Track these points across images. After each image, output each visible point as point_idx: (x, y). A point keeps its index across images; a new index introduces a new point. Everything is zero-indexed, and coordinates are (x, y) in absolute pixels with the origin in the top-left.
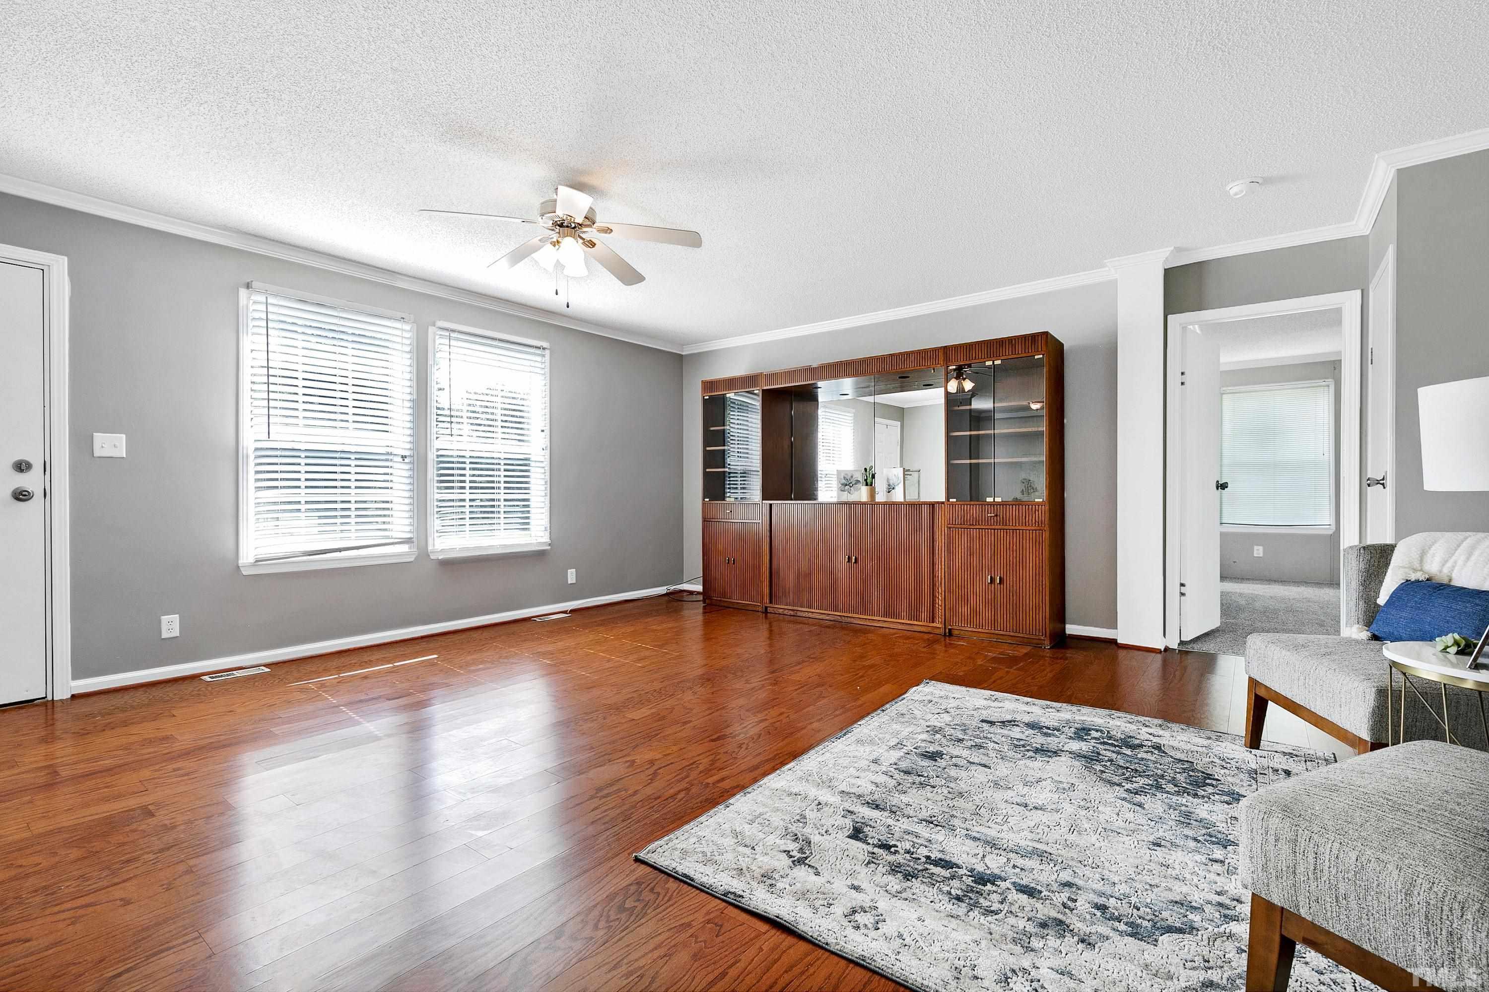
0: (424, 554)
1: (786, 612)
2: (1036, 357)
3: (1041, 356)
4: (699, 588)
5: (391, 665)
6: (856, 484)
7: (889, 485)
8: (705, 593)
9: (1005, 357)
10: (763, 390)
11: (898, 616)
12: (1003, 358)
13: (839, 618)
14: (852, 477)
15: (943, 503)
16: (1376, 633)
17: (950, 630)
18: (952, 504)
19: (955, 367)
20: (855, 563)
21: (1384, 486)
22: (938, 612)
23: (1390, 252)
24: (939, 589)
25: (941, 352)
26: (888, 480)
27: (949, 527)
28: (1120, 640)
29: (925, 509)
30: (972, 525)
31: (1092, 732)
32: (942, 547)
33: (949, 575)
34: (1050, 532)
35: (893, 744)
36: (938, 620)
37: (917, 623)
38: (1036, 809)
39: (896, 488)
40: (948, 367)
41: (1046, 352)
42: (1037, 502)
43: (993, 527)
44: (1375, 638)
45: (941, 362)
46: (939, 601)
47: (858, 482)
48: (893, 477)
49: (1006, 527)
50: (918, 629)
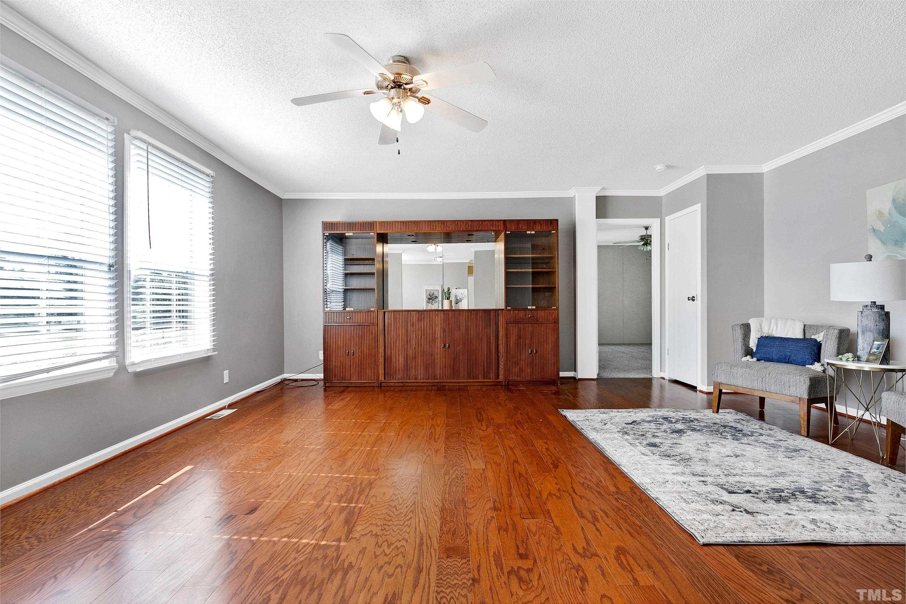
0: (122, 368)
1: (396, 384)
2: (552, 232)
3: (555, 232)
4: (321, 376)
5: (158, 486)
6: (435, 299)
7: (457, 299)
8: (325, 379)
9: (537, 230)
10: (377, 234)
11: (476, 377)
12: (536, 230)
13: (436, 384)
14: (433, 294)
15: (503, 309)
16: (759, 358)
17: (507, 382)
18: (509, 310)
19: (509, 232)
20: (448, 348)
21: (693, 300)
22: (501, 372)
23: (698, 207)
24: (502, 360)
25: (502, 223)
26: (456, 296)
27: (507, 324)
28: (580, 376)
29: (492, 314)
30: (520, 322)
31: (669, 419)
32: (503, 335)
33: (507, 352)
34: (558, 324)
35: (629, 444)
36: (501, 377)
37: (488, 380)
38: (737, 456)
39: (463, 301)
40: (506, 232)
41: (557, 230)
42: (553, 309)
43: (531, 323)
44: (758, 360)
45: (502, 229)
46: (502, 366)
47: (436, 297)
48: (460, 295)
49: (538, 322)
50: (488, 384)
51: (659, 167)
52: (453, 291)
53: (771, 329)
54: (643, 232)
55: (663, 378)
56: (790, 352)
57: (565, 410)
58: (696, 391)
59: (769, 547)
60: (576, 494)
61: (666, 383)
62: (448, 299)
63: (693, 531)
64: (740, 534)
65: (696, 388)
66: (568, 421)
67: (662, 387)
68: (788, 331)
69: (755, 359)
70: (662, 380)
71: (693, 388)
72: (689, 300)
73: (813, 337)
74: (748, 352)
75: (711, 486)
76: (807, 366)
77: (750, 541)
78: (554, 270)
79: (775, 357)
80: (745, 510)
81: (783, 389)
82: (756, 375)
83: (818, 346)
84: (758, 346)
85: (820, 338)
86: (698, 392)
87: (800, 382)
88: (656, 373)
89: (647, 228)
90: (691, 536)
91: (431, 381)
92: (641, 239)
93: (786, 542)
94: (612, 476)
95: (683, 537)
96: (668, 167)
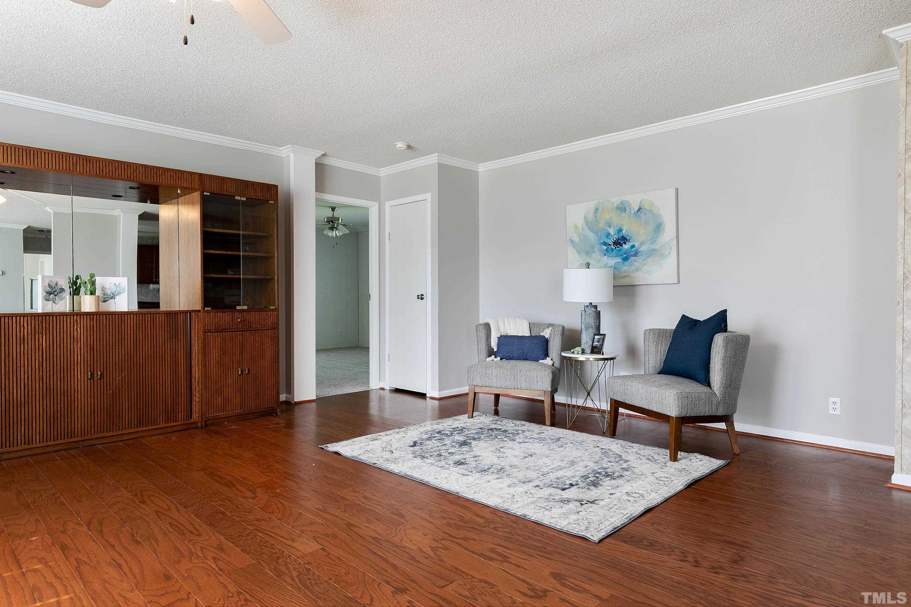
2: (270, 202)
3: (274, 202)
6: (62, 293)
7: (104, 294)
9: (249, 197)
15: (199, 311)
16: (501, 357)
17: (205, 421)
18: (208, 312)
19: (209, 194)
20: (100, 379)
21: (422, 299)
22: (196, 408)
23: (428, 196)
24: (197, 388)
25: (197, 178)
26: (103, 289)
27: (205, 332)
28: (296, 399)
29: (181, 317)
30: (225, 329)
31: (443, 432)
32: (199, 350)
33: (206, 374)
34: (278, 330)
35: (440, 468)
36: (196, 416)
37: (174, 424)
38: (531, 455)
39: (117, 298)
40: (203, 192)
41: (276, 200)
42: (272, 309)
43: (241, 330)
44: (501, 359)
45: (196, 186)
46: (196, 398)
47: (62, 290)
48: (112, 286)
49: (252, 329)
50: (175, 429)
51: (401, 145)
52: (99, 280)
53: (506, 328)
54: (329, 213)
55: (383, 389)
56: (527, 349)
57: (328, 445)
58: (426, 399)
59: (630, 526)
60: (457, 538)
61: (387, 394)
62: (93, 293)
63: (582, 534)
64: (607, 523)
65: (425, 394)
66: (346, 458)
67: (381, 399)
68: (519, 329)
69: (498, 358)
70: (382, 391)
71: (422, 396)
72: (418, 298)
73: (542, 334)
74: (491, 353)
75: (545, 488)
76: (540, 361)
77: (619, 525)
78: (272, 255)
79: (515, 355)
80: (588, 501)
81: (532, 385)
82: (509, 374)
83: (545, 342)
84: (499, 346)
85: (547, 335)
86: (427, 399)
87: (545, 376)
88: (374, 384)
89: (333, 209)
90: (584, 539)
91: (63, 441)
92: (327, 222)
93: (635, 516)
94: (466, 508)
95: (578, 542)
96: (409, 147)
